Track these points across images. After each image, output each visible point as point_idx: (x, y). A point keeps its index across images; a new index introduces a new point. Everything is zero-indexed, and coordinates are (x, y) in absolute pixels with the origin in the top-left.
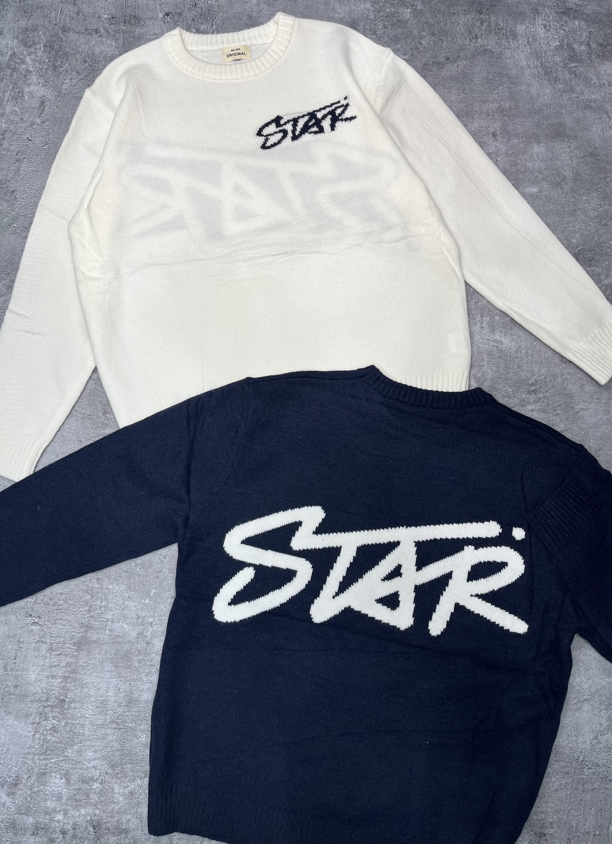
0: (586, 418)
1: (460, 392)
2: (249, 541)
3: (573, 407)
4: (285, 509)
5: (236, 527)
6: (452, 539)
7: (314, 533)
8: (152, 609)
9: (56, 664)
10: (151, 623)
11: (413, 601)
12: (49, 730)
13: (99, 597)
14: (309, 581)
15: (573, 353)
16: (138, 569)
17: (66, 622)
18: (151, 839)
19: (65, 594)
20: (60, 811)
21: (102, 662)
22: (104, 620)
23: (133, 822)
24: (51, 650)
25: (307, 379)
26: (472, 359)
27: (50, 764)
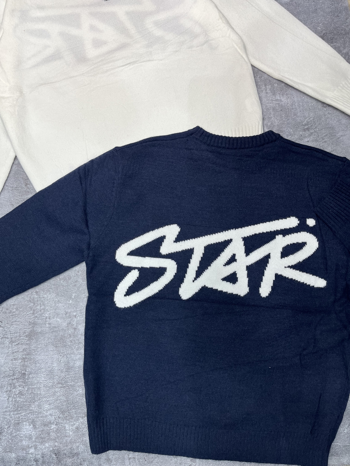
0: (345, 141)
1: (258, 135)
2: (132, 253)
3: (335, 135)
4: (153, 229)
5: (123, 245)
6: (267, 232)
7: (174, 242)
8: (74, 307)
9: (16, 351)
10: (75, 316)
11: (246, 276)
12: (18, 394)
13: (39, 303)
14: (175, 273)
15: (330, 99)
16: (62, 282)
17: (19, 323)
18: (95, 458)
19: (16, 305)
20: (31, 447)
21: (46, 345)
22: (44, 318)
23: (81, 448)
24: (12, 342)
25: (155, 142)
26: (263, 114)
27: (21, 416)
